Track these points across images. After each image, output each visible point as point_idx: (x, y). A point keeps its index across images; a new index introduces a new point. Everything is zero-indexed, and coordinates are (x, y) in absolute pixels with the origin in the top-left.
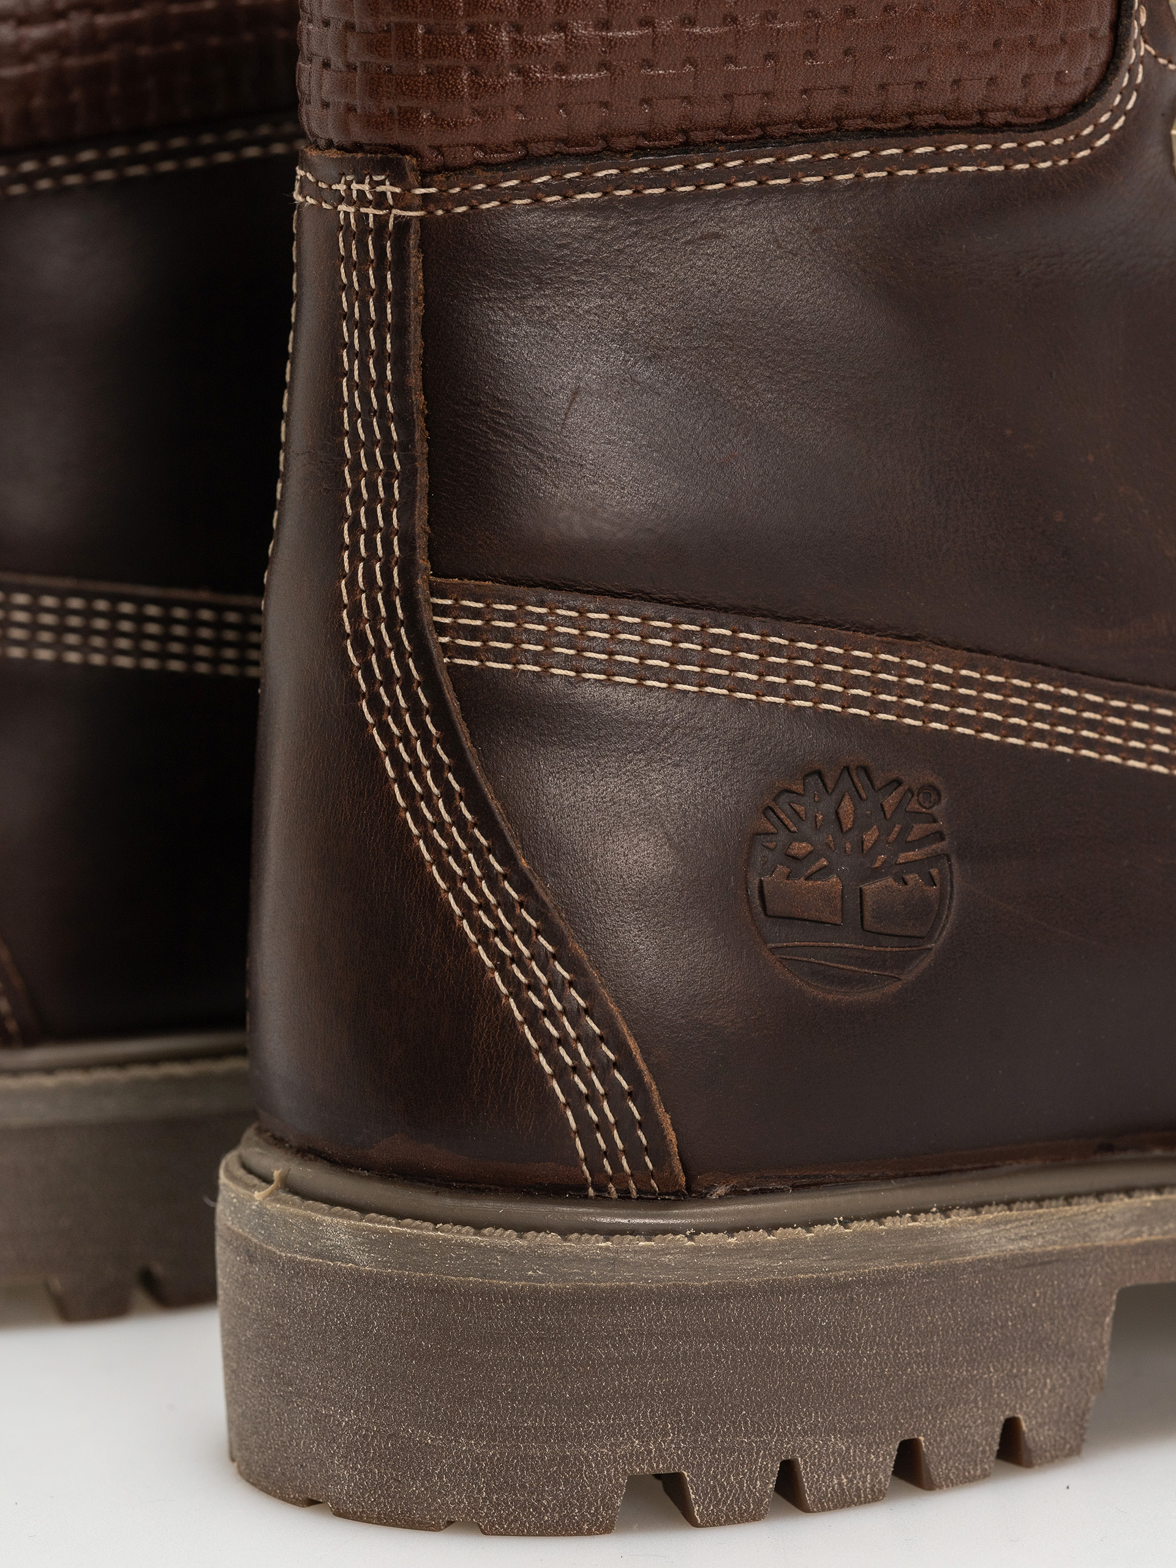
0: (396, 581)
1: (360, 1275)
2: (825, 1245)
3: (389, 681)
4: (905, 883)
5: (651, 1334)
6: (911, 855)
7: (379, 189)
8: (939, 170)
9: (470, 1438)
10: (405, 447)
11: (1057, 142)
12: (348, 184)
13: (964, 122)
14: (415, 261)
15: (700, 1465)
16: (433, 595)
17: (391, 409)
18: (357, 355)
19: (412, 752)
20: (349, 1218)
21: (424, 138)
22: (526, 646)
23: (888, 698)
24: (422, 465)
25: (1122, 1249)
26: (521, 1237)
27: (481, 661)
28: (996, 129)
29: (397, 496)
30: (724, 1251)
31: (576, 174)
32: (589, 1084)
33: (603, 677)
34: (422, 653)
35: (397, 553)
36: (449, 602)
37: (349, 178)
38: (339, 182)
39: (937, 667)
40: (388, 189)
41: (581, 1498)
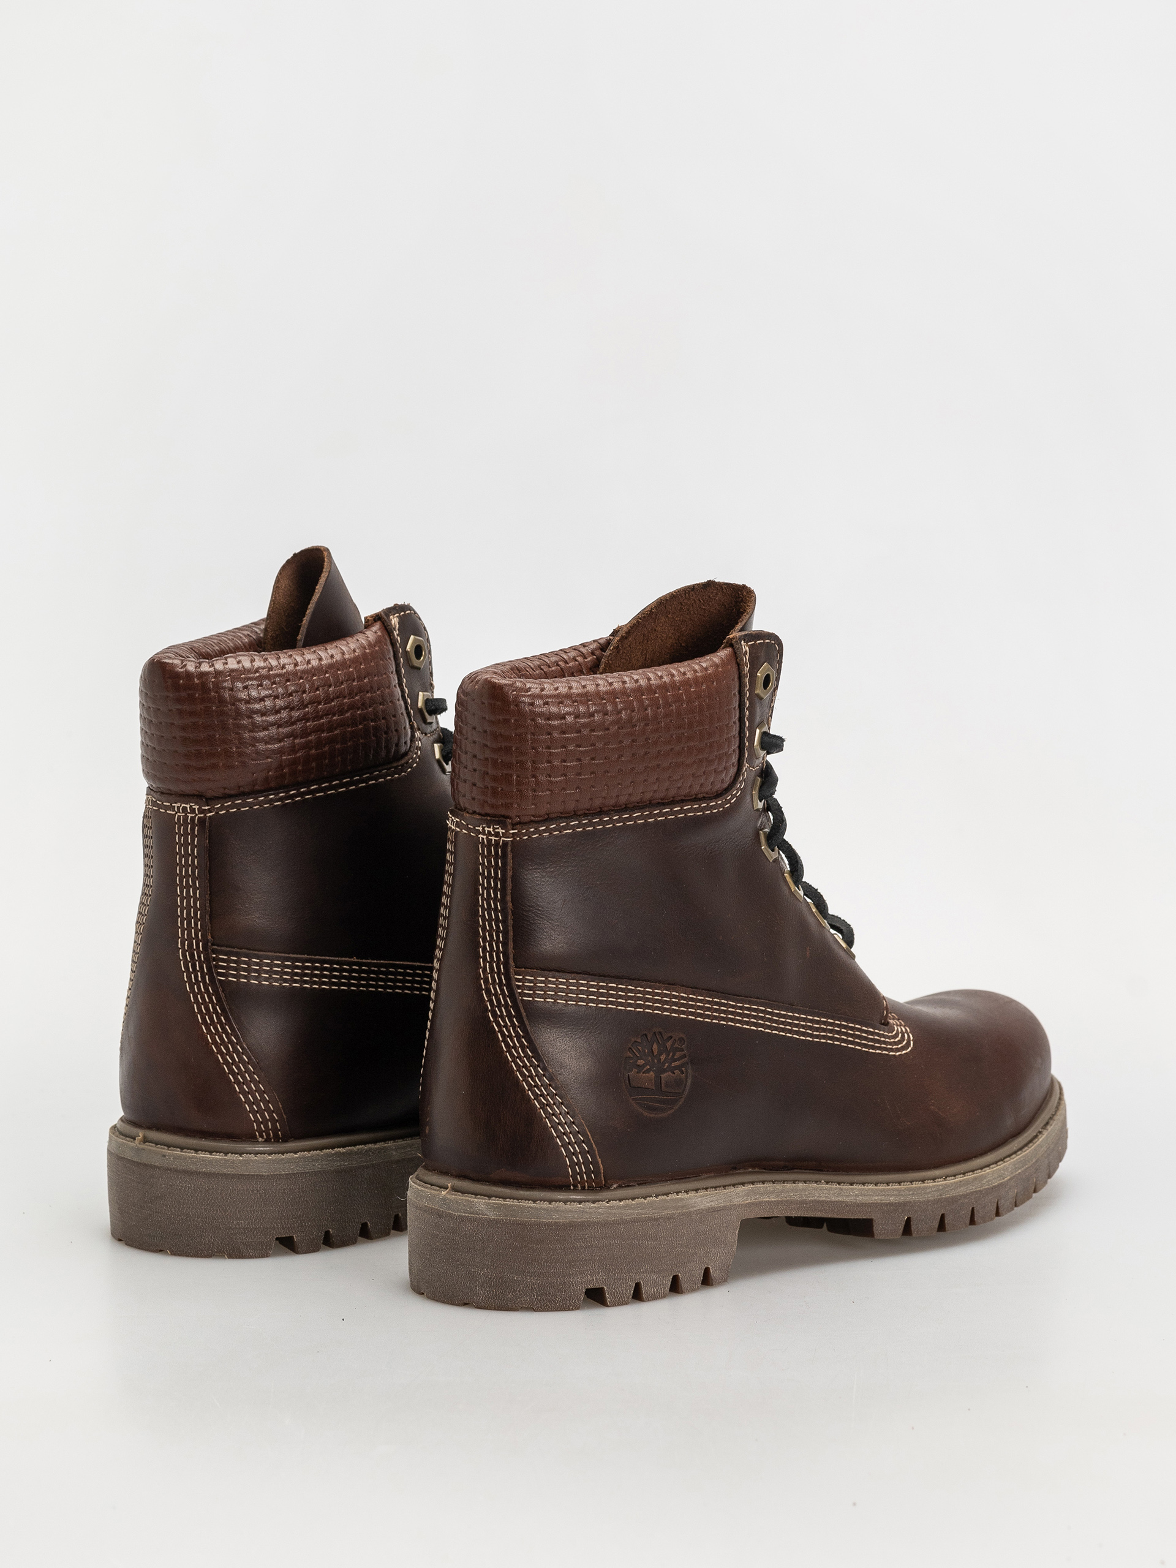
0: (502, 970)
1: (490, 1220)
2: (650, 1204)
3: (499, 1005)
4: (674, 1074)
5: (595, 1237)
6: (677, 1063)
7: (497, 830)
8: (682, 815)
9: (531, 1277)
10: (504, 922)
11: (719, 802)
12: (483, 828)
13: (690, 798)
14: (510, 856)
15: (610, 1284)
16: (515, 975)
17: (499, 908)
18: (485, 888)
19: (509, 1031)
20: (484, 1199)
21: (513, 813)
22: (548, 993)
23: (667, 1007)
24: (510, 928)
25: (742, 1205)
26: (550, 1204)
27: (533, 998)
28: (700, 800)
29: (501, 939)
30: (619, 1207)
31: (564, 824)
32: (574, 1148)
33: (575, 1003)
34: (512, 995)
35: (502, 960)
36: (521, 977)
37: (484, 826)
38: (479, 827)
39: (682, 994)
40: (501, 831)
41: (570, 1297)
